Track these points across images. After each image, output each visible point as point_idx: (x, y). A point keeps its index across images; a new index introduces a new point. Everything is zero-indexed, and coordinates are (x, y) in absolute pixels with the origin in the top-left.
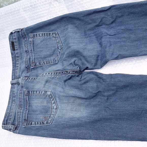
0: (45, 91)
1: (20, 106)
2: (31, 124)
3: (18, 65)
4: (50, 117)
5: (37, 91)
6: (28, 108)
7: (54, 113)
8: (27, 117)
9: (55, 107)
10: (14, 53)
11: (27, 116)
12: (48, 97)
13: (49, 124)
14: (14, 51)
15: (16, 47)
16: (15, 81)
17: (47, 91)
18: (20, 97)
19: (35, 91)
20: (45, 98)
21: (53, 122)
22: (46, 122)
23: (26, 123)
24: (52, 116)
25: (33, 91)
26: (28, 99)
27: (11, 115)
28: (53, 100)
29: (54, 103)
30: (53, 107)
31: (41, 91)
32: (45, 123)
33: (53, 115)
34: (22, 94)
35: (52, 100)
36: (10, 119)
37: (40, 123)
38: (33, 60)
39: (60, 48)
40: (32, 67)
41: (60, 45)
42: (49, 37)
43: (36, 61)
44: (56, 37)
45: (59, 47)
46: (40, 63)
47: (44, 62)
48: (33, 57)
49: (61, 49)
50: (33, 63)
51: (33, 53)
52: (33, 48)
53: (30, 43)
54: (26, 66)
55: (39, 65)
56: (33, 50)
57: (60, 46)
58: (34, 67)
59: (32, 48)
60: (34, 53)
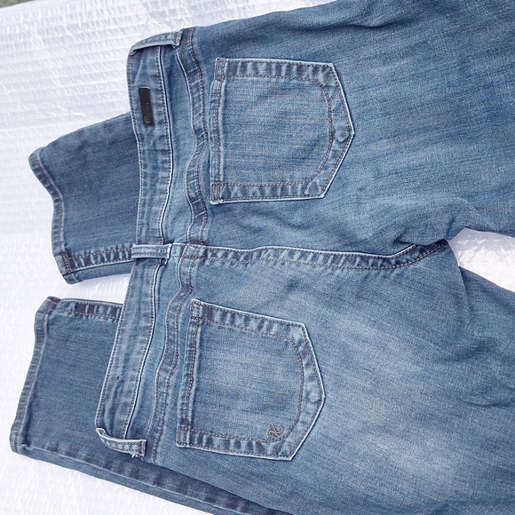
0: (282, 324)
1: (170, 357)
2: (210, 442)
3: (163, 186)
4: (291, 429)
5: (247, 319)
6: (195, 376)
7: (308, 419)
8: (193, 411)
9: (314, 396)
10: (151, 135)
11: (191, 409)
12: (290, 349)
13: (282, 458)
14: (150, 129)
15: (159, 114)
16: (147, 251)
17: (289, 325)
18: (171, 324)
19: (241, 315)
20: (279, 353)
21: (301, 452)
22: (275, 447)
23: (188, 433)
24: (299, 427)
25: (229, 315)
26: (198, 341)
27: (130, 392)
28: (308, 365)
29: (311, 378)
30: (308, 394)
31: (266, 323)
32: (270, 449)
33: (304, 423)
34: (181, 314)
35: (304, 363)
36: (126, 405)
37: (250, 445)
38: (221, 172)
39: (342, 135)
40: (215, 199)
41: (343, 124)
42: (295, 81)
43: (232, 178)
44: (328, 87)
45: (338, 133)
46: (244, 187)
47: (261, 188)
48: (222, 160)
49: (346, 140)
50: (217, 183)
51: (222, 142)
52: (224, 124)
53: (214, 101)
54: (193, 195)
55: (239, 195)
56: (221, 132)
57: (342, 128)
58: (221, 202)
59: (220, 123)
60: (226, 145)
